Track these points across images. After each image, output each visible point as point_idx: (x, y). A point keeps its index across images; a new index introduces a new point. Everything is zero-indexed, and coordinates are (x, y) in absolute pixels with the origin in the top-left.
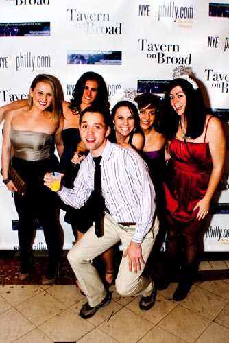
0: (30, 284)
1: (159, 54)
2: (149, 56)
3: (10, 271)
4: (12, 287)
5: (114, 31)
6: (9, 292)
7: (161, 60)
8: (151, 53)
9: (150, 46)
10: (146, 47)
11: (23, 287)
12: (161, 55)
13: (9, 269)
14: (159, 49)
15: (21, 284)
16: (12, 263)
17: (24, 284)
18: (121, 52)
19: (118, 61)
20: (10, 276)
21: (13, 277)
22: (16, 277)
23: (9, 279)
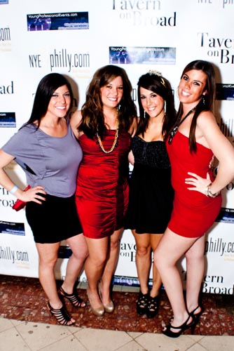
0: (56, 324)
1: (222, 51)
2: (210, 53)
3: (37, 304)
4: (36, 326)
5: (166, 22)
6: (31, 332)
7: (225, 59)
8: (213, 49)
9: (212, 41)
10: (206, 43)
11: (48, 327)
12: (225, 53)
13: (36, 301)
14: (223, 45)
15: (46, 323)
16: (41, 295)
17: (50, 323)
18: (175, 48)
19: (172, 59)
20: (36, 311)
21: (39, 312)
22: (43, 313)
23: (34, 315)
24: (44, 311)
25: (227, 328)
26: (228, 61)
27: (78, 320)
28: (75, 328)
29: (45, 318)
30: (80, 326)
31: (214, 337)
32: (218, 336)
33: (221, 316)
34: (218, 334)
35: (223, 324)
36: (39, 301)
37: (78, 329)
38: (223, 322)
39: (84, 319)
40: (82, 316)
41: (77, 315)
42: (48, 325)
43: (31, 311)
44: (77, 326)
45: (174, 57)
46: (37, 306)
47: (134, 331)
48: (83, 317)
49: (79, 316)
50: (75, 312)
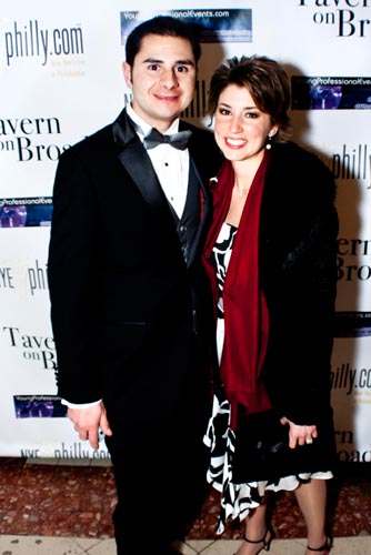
0: (54, 534)
1: (341, 12)
2: (318, 18)
3: (14, 499)
4: (17, 541)
7: (347, 28)
11: (38, 542)
13: (12, 494)
15: (35, 534)
16: (20, 482)
17: (41, 535)
18: (250, 11)
19: (245, 32)
20: (13, 513)
21: (20, 515)
22: (26, 516)
23: (10, 521)
24: (28, 512)
25: (364, 521)
26: (353, 32)
27: (93, 525)
28: (88, 540)
29: (30, 524)
30: (98, 536)
31: (344, 539)
32: (350, 538)
33: (352, 500)
34: (350, 534)
35: (358, 515)
36: (16, 495)
37: (94, 541)
38: (358, 511)
39: (104, 522)
40: (98, 516)
41: (91, 515)
42: (37, 538)
43: (5, 514)
44: (91, 536)
45: (249, 27)
46: (14, 504)
47: (198, 539)
48: (102, 518)
49: (94, 518)
50: (87, 511)
